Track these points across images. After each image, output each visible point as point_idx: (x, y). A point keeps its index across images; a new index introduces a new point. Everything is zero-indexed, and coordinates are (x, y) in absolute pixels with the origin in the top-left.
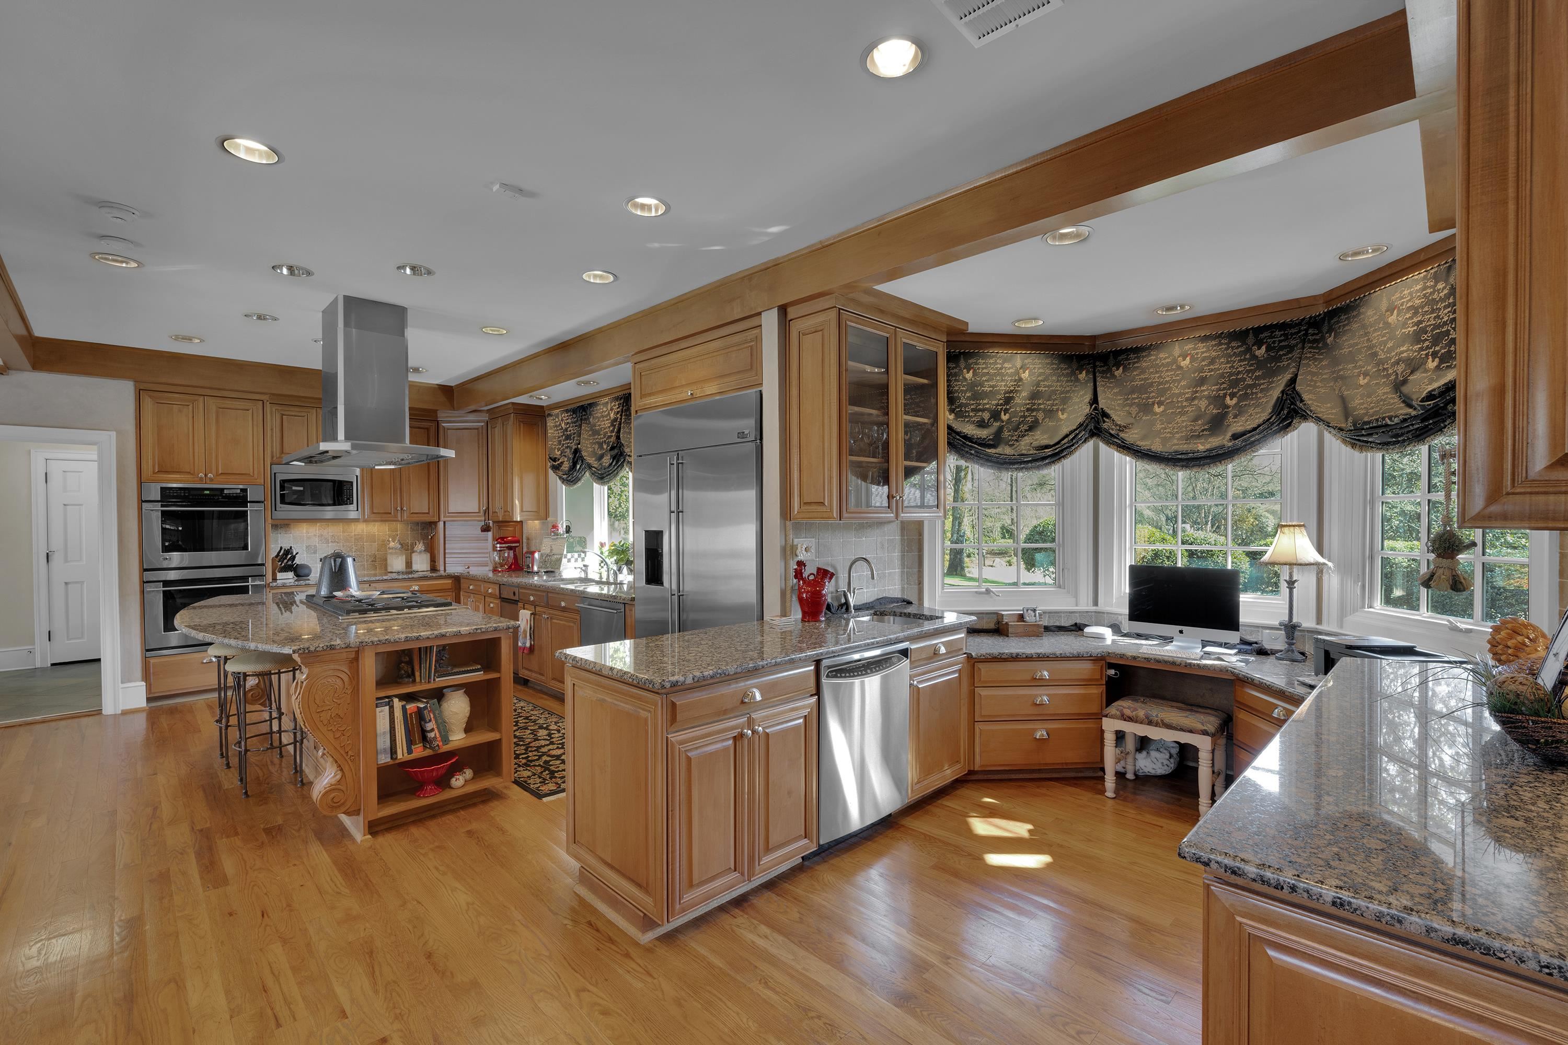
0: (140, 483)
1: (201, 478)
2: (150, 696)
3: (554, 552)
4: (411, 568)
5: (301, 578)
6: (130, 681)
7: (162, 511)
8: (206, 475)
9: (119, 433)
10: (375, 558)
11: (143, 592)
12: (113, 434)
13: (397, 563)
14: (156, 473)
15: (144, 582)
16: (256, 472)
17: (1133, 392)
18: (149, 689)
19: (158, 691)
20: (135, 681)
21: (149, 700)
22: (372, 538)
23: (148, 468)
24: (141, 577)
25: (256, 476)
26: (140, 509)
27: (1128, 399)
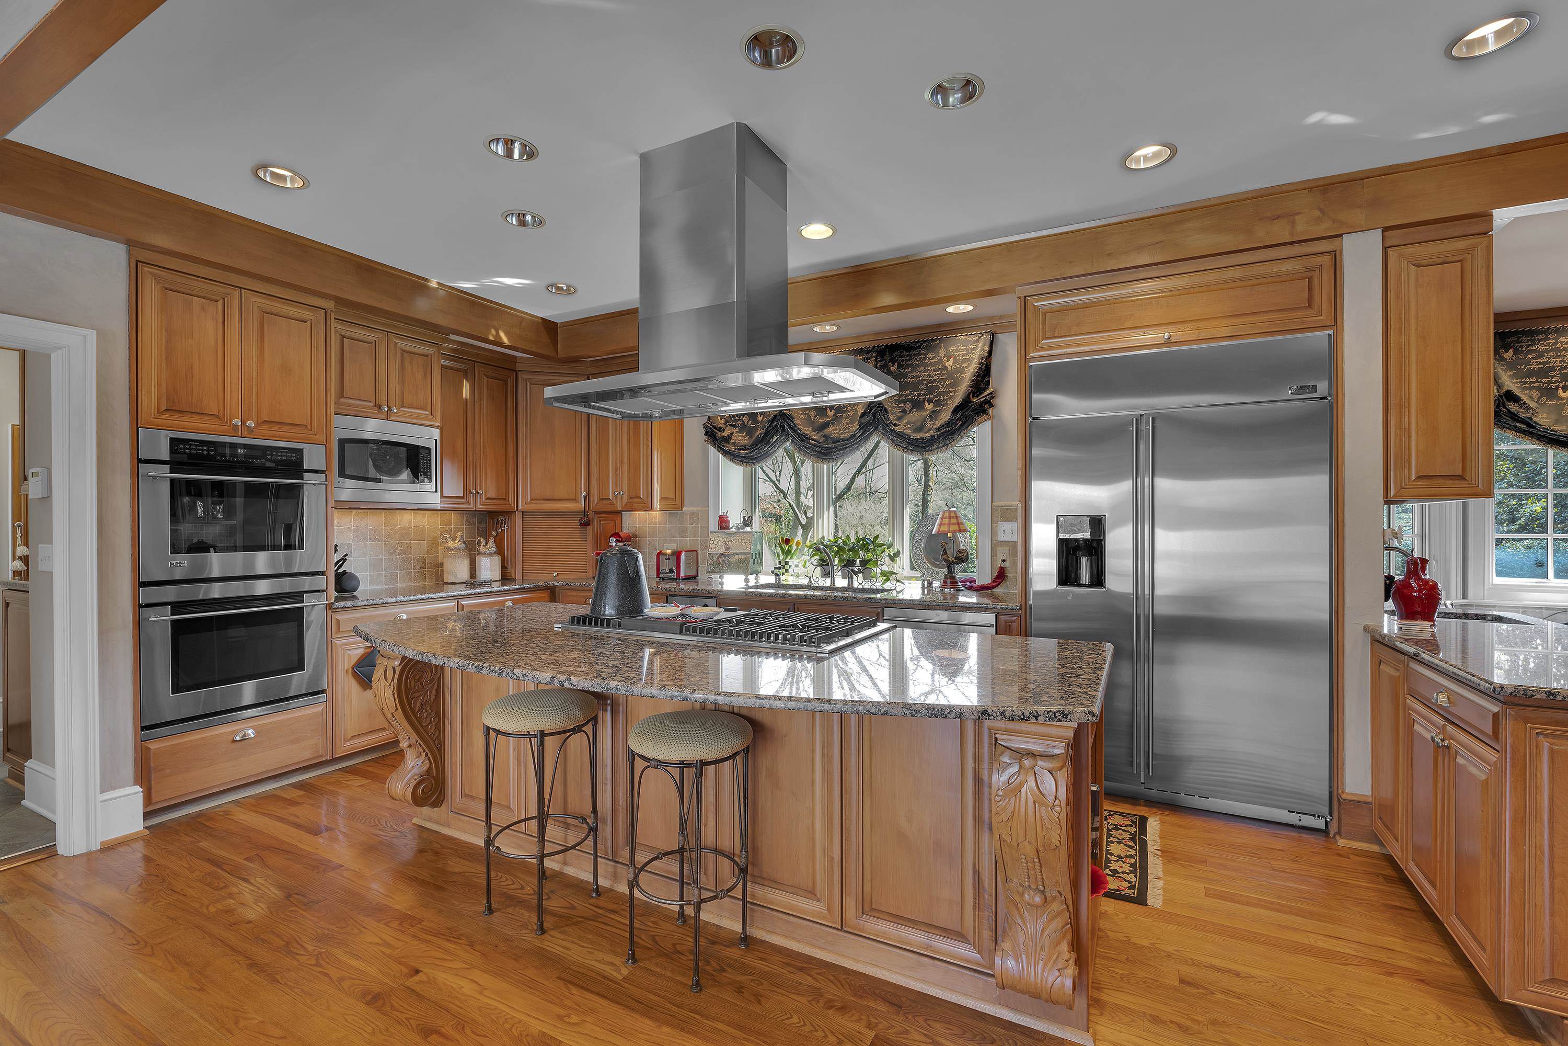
0: (136, 427)
1: (236, 426)
2: (148, 809)
3: (733, 550)
4: (475, 577)
5: (346, 594)
6: (113, 788)
7: (173, 481)
8: (243, 423)
9: (101, 336)
10: (424, 563)
11: (138, 624)
12: (92, 335)
13: (459, 569)
14: (159, 412)
15: (141, 606)
16: (315, 424)
17: (1530, 376)
18: (148, 798)
19: (162, 796)
20: (123, 787)
21: (147, 815)
22: (420, 534)
23: (150, 399)
24: (136, 596)
25: (315, 428)
26: (136, 475)
27: (1525, 383)
